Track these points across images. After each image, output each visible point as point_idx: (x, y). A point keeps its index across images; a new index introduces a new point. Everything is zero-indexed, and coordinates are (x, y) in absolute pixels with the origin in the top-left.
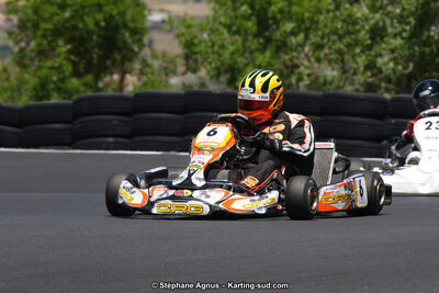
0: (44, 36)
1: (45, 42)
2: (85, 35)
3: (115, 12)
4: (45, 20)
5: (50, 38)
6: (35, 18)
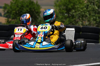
4: (14, 10)
5: (15, 15)
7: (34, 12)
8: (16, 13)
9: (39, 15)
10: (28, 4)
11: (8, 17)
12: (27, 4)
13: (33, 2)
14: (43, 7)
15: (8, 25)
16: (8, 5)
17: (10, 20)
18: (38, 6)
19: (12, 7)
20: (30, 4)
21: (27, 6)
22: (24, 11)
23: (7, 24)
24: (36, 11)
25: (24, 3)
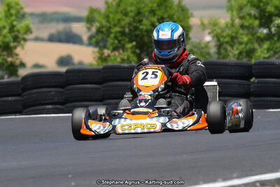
0: (116, 38)
1: (116, 42)
2: (145, 34)
3: (166, 16)
4: (115, 25)
6: (108, 25)
8: (123, 33)
10: (155, 5)
11: (101, 44)
12: (150, 5)
14: (196, 13)
15: (101, 67)
16: (99, 12)
17: (106, 52)
18: (183, 9)
19: (111, 16)
20: (159, 5)
21: (153, 12)
23: (98, 64)
25: (143, 5)
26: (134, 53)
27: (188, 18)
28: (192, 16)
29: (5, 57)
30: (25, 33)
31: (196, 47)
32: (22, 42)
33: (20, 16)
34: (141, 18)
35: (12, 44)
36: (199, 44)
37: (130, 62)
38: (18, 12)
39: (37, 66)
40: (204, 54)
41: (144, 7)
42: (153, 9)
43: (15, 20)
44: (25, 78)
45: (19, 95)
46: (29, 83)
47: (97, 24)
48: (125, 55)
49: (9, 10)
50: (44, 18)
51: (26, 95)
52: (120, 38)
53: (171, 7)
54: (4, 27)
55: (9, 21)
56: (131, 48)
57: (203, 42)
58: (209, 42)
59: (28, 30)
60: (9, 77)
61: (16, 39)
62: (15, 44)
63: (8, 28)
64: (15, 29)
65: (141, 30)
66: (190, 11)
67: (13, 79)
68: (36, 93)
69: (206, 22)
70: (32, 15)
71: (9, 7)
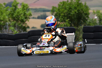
7: (83, 14)
8: (65, 16)
9: (88, 17)
10: (76, 5)
12: (75, 5)
13: (80, 4)
14: (91, 8)
16: (56, 8)
18: (86, 7)
20: (78, 6)
21: (75, 8)
22: (73, 14)
24: (85, 12)
25: (72, 5)
26: (69, 23)
27: (88, 10)
28: (90, 9)
29: (22, 25)
30: (29, 16)
31: (91, 21)
32: (28, 19)
33: (27, 10)
34: (71, 10)
35: (24, 20)
36: (92, 19)
37: (68, 26)
38: (27, 8)
39: (33, 28)
40: (94, 23)
41: (72, 6)
42: (76, 7)
43: (26, 11)
44: (29, 32)
45: (27, 38)
46: (30, 34)
47: (55, 12)
48: (65, 24)
49: (24, 8)
50: (36, 10)
51: (29, 38)
52: (64, 17)
53: (82, 6)
54: (22, 14)
55: (24, 11)
56: (68, 21)
57: (94, 19)
58: (96, 19)
59: (30, 15)
60: (23, 32)
61: (26, 18)
62: (26, 20)
63: (23, 14)
64: (26, 14)
65: (71, 15)
66: (89, 8)
67: (25, 32)
68: (33, 37)
69: (95, 11)
70: (32, 9)
71: (24, 6)
